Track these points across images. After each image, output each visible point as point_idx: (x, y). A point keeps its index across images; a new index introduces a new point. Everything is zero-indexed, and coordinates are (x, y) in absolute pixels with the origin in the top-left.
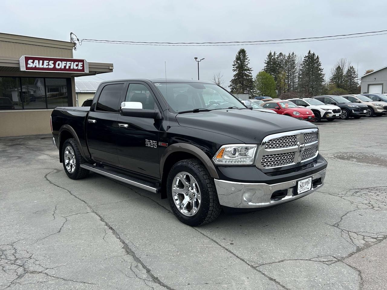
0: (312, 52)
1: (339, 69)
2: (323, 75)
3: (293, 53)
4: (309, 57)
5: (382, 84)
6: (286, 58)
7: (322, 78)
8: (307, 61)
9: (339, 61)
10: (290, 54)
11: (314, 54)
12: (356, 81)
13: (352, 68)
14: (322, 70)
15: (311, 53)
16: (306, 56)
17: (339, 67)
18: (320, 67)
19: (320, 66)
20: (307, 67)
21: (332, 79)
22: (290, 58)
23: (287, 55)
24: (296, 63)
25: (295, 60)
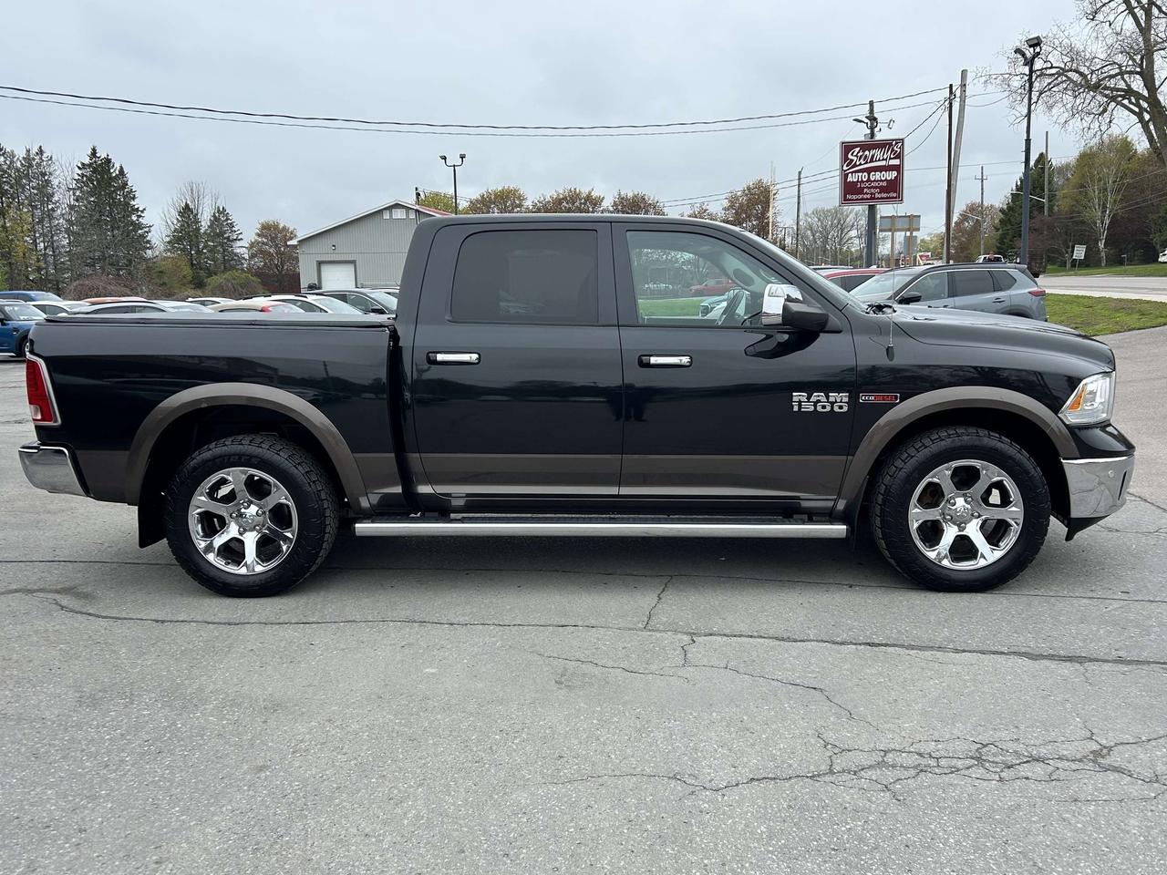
0: (102, 154)
1: (187, 212)
2: (147, 229)
3: (41, 152)
4: (94, 168)
5: (353, 262)
6: (19, 164)
7: (142, 236)
8: (89, 179)
9: (183, 188)
10: (28, 151)
11: (108, 161)
12: (238, 251)
13: (223, 211)
14: (142, 212)
15: (98, 155)
16: (83, 164)
17: (187, 205)
18: (132, 203)
19: (134, 198)
20: (92, 199)
21: (169, 242)
22: (30, 166)
23: (21, 153)
24: (55, 182)
25: (51, 174)
